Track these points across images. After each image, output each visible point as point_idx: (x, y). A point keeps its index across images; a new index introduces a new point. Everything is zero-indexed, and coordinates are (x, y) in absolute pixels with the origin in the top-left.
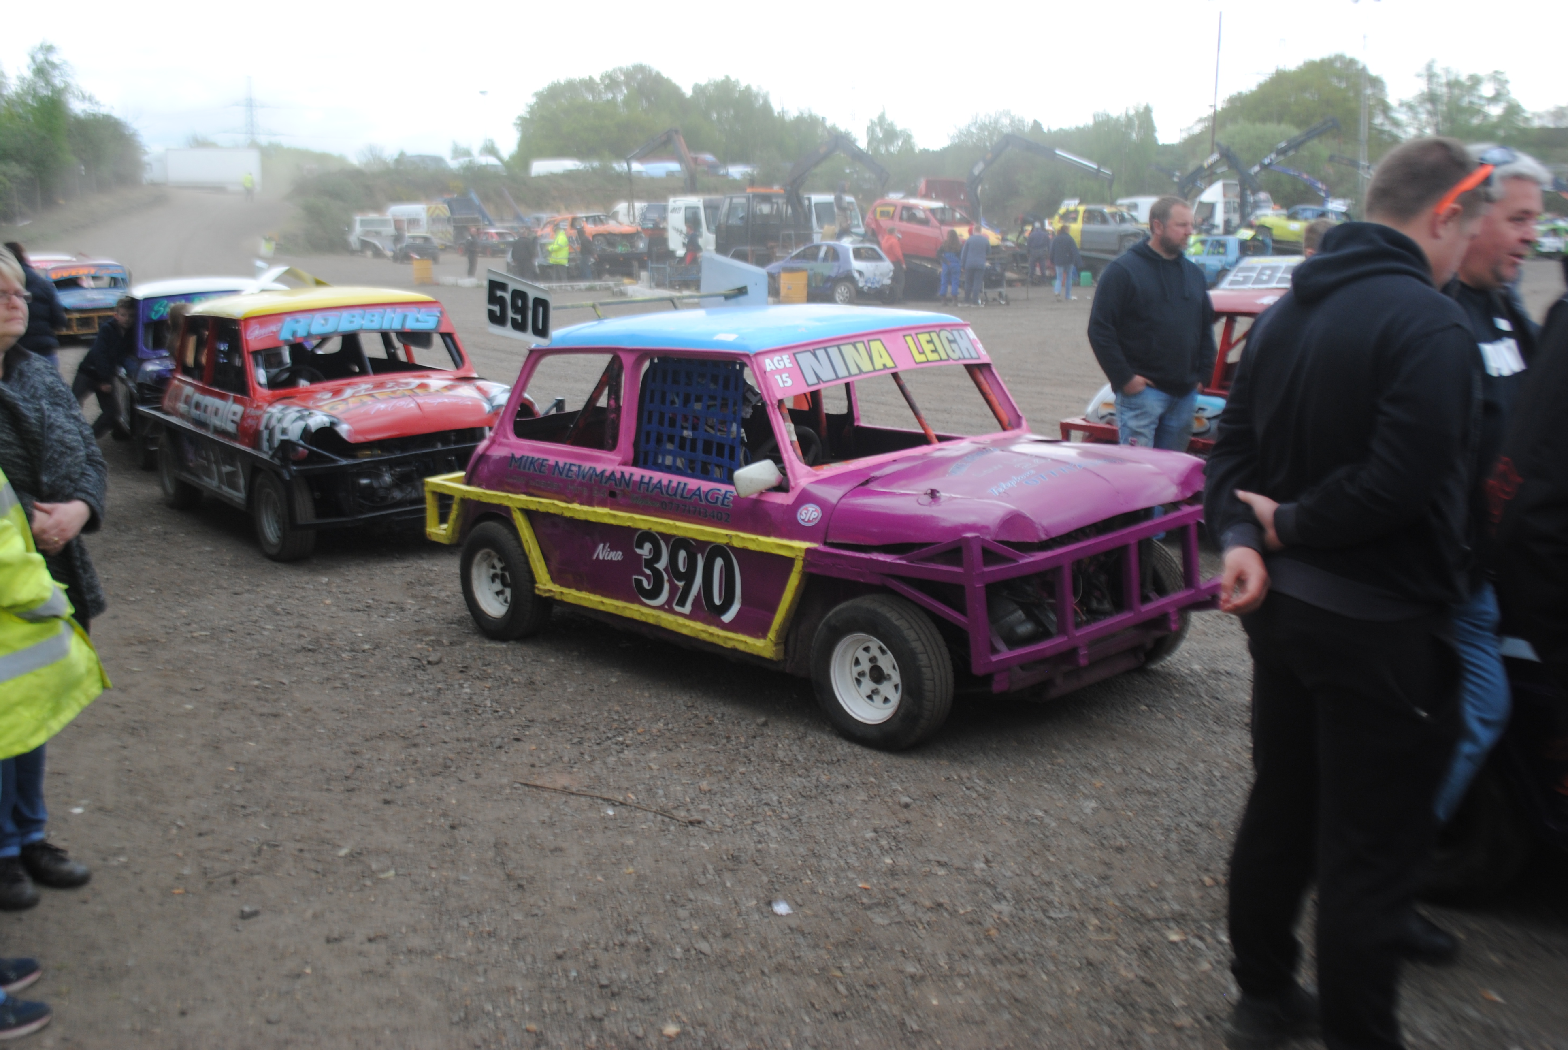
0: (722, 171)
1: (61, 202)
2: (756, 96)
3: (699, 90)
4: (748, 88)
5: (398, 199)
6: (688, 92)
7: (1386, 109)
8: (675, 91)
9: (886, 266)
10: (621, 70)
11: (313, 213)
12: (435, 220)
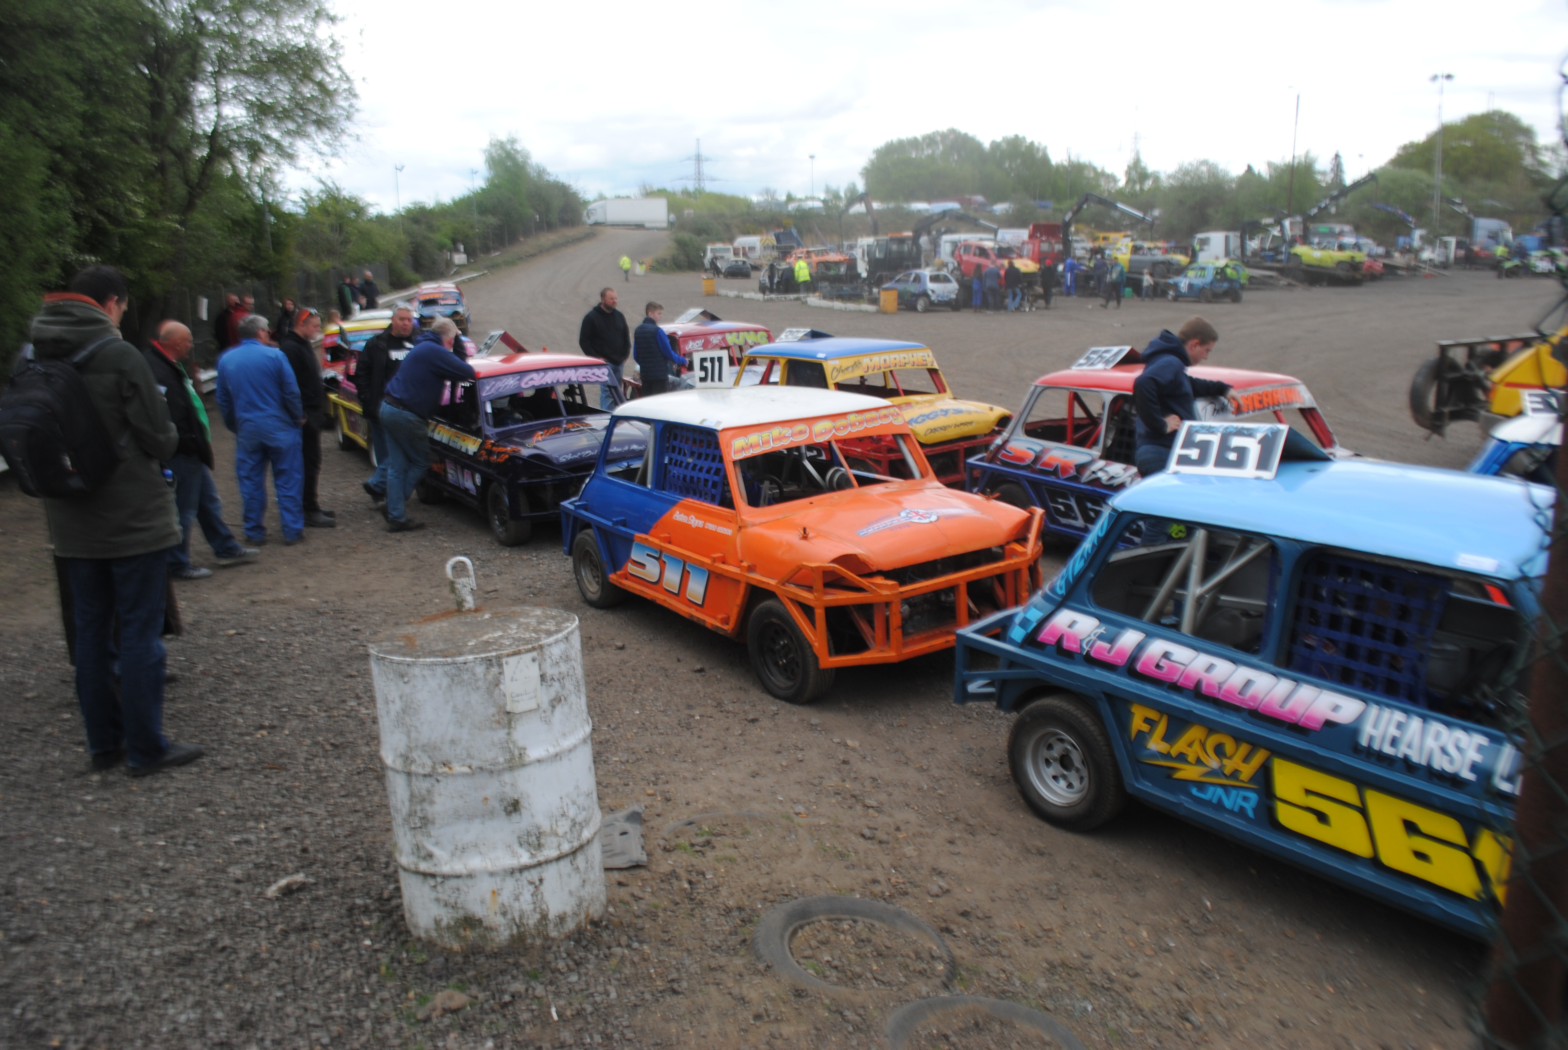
0: (988, 209)
1: (522, 239)
2: (1038, 149)
3: (995, 146)
4: (1032, 143)
5: (747, 233)
6: (987, 145)
7: (1534, 150)
8: (978, 146)
9: (954, 286)
10: (938, 132)
11: (681, 244)
12: (765, 248)
